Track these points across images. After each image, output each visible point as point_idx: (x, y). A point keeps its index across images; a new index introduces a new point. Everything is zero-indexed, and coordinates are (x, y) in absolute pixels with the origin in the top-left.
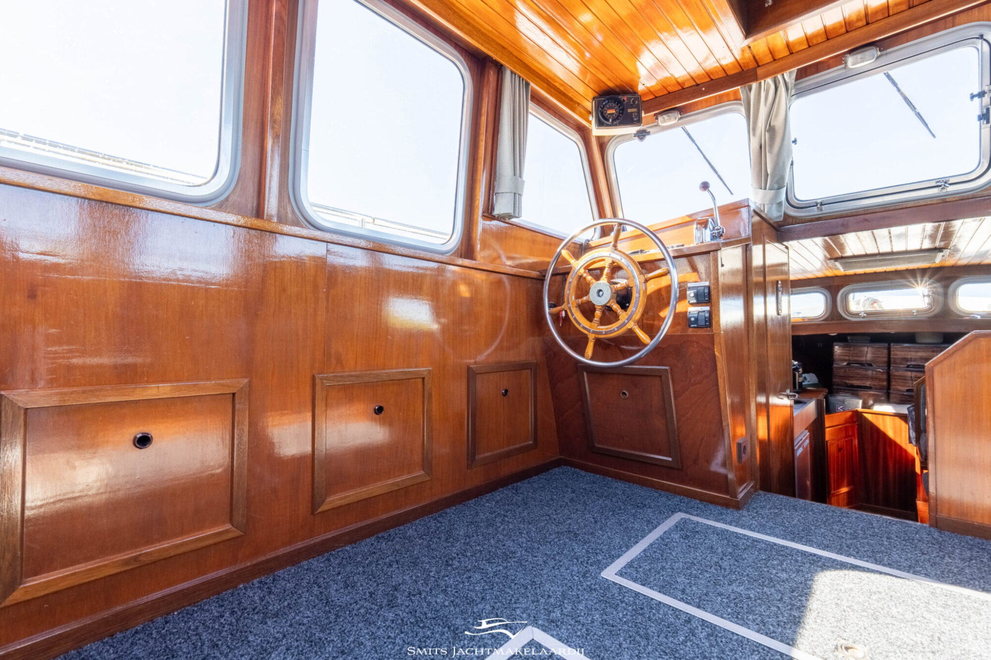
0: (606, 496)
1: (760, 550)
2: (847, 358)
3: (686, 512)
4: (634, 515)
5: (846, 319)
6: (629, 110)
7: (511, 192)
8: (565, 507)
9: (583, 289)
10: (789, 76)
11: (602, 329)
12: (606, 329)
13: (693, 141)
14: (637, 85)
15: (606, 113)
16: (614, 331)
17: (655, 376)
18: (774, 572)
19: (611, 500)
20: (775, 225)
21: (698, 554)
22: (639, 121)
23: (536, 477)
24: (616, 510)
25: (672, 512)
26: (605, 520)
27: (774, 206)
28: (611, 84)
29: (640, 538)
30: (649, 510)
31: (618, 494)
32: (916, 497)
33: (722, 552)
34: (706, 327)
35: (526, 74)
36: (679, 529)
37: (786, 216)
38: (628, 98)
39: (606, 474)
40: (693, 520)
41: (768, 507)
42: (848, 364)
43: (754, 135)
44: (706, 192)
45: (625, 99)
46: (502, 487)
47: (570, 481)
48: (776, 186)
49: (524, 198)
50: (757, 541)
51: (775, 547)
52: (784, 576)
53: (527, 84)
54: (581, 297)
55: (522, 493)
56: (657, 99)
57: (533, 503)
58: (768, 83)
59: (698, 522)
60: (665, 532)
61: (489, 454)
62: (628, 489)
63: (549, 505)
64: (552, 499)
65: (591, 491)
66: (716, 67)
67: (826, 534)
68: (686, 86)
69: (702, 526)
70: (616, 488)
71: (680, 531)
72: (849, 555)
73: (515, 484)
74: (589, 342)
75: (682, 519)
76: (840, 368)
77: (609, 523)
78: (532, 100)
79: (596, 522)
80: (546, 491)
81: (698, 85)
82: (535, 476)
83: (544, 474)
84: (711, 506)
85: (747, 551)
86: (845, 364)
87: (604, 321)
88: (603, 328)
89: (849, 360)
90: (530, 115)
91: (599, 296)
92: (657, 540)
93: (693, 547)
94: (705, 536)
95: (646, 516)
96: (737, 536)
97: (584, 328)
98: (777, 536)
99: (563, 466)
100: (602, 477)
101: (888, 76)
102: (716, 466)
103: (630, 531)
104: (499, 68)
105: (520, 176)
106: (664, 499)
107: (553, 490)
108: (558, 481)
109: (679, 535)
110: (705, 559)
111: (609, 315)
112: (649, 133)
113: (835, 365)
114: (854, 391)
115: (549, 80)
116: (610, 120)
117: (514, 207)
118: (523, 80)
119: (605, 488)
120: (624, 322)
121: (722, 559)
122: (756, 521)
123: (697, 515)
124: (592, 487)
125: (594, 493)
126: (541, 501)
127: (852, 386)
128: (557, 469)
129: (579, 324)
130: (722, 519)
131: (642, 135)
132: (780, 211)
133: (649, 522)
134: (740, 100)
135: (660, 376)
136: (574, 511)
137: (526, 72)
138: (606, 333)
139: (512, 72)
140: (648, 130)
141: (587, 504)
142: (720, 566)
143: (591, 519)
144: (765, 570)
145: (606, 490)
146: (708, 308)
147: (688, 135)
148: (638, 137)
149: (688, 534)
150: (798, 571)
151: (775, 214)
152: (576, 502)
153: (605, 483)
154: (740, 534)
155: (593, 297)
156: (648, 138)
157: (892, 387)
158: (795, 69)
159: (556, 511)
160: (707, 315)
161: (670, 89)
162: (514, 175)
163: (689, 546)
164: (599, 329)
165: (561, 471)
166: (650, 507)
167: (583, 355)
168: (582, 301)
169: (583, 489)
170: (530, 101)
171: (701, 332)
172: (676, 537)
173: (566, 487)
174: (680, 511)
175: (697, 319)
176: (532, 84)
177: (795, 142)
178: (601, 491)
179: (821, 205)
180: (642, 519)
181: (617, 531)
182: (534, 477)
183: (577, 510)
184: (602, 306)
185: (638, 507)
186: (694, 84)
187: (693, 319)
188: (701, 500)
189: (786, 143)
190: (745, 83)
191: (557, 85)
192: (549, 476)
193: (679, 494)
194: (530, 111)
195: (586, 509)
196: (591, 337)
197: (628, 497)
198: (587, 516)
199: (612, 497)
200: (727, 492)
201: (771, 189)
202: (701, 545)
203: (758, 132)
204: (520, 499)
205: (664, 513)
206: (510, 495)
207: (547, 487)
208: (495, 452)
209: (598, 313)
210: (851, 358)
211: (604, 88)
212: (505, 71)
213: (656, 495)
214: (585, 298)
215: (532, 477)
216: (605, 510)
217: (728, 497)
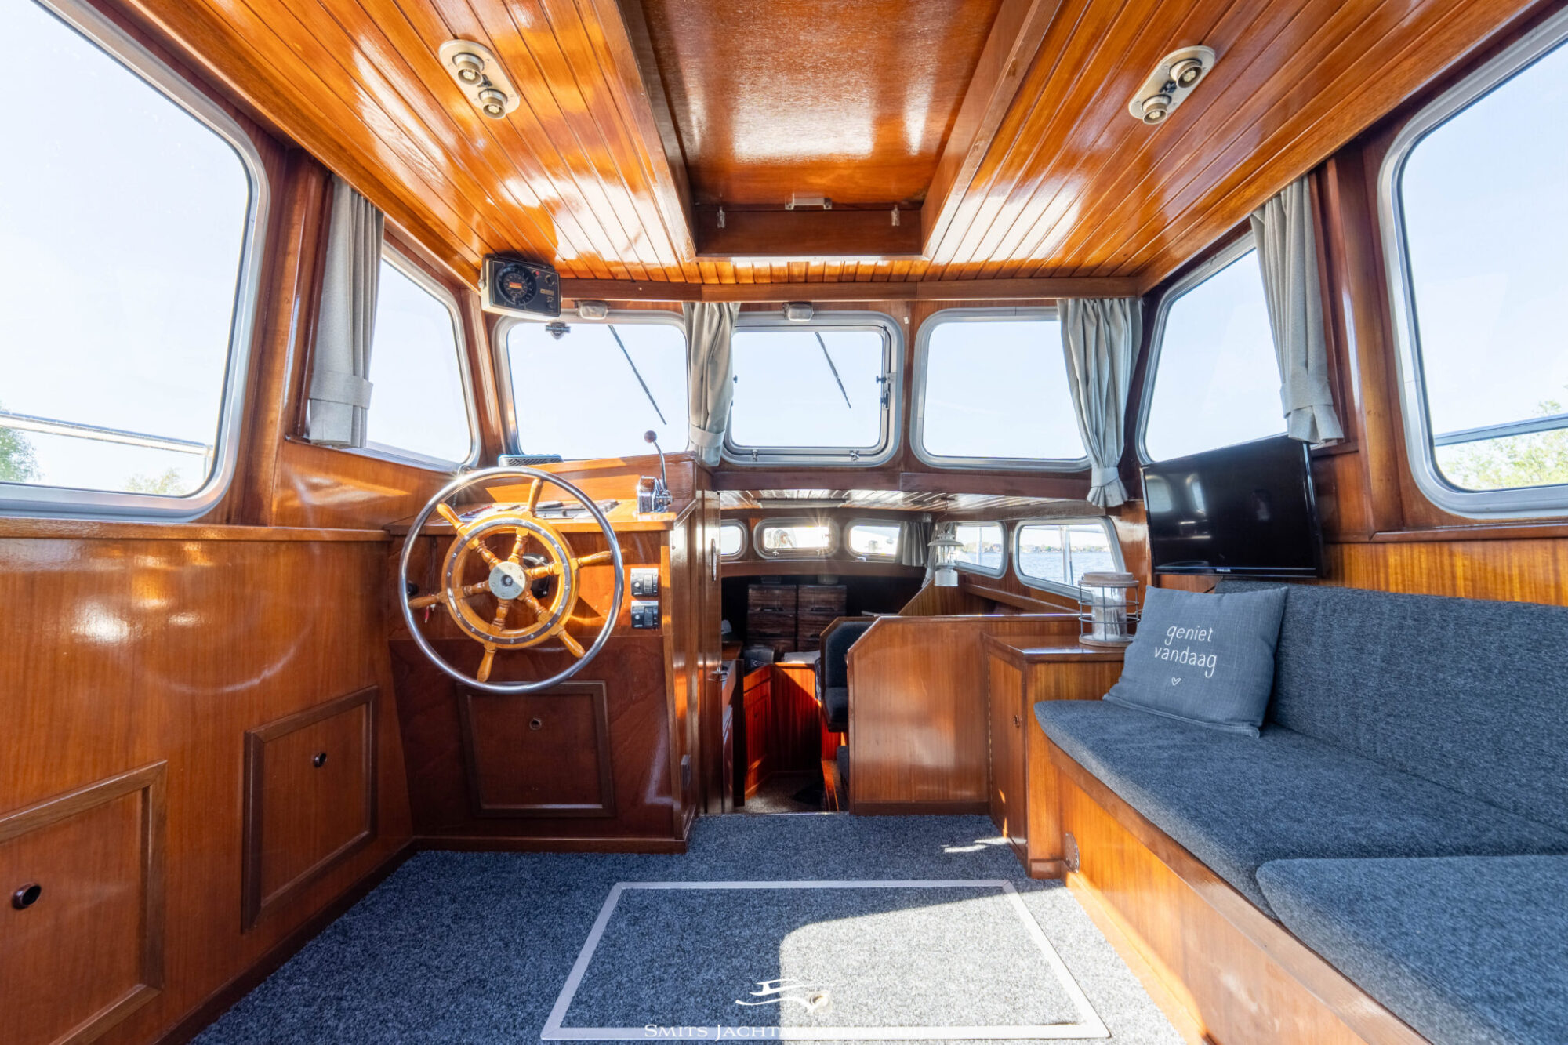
0: (509, 890)
1: (718, 905)
2: (759, 602)
3: (627, 879)
4: (559, 910)
5: (761, 558)
6: (543, 291)
7: (347, 404)
8: (448, 935)
9: (476, 570)
10: (735, 306)
11: (510, 635)
12: (517, 635)
13: (622, 346)
14: (555, 255)
15: (508, 286)
16: (528, 638)
17: (584, 695)
18: (737, 931)
19: (519, 894)
20: (709, 470)
21: (655, 943)
22: (555, 310)
23: (375, 891)
24: (532, 911)
25: (609, 884)
26: (520, 935)
27: (712, 451)
28: (516, 246)
29: (577, 947)
30: (579, 893)
31: (526, 880)
32: (820, 756)
33: (680, 926)
34: (654, 627)
35: (379, 198)
36: (624, 911)
37: (723, 461)
38: (541, 273)
39: (498, 848)
40: (637, 890)
41: (714, 836)
42: (762, 610)
43: (695, 363)
44: (653, 444)
45: (538, 273)
46: (312, 937)
47: (442, 880)
48: (715, 428)
49: (371, 414)
50: (712, 894)
51: (731, 895)
52: (747, 933)
53: (379, 215)
54: (473, 583)
55: (358, 937)
56: (579, 281)
57: (388, 948)
58: (713, 307)
59: (644, 891)
60: (608, 924)
61: (287, 886)
62: (539, 866)
63: (418, 943)
64: (421, 929)
65: (482, 889)
66: (658, 269)
67: (773, 856)
68: (619, 277)
69: (649, 895)
70: (521, 869)
71: (626, 914)
72: (796, 879)
73: (337, 921)
74: (486, 654)
75: (624, 892)
76: (754, 614)
77: (527, 940)
78: (386, 238)
79: (507, 945)
80: (404, 914)
81: (633, 281)
82: (372, 889)
83: (388, 879)
84: (652, 858)
85: (705, 914)
86: (759, 609)
87: (512, 622)
88: (512, 633)
89: (762, 605)
90: (383, 263)
91: (505, 584)
92: (601, 941)
93: (647, 934)
94: (657, 910)
95: (576, 905)
96: (688, 893)
97: (477, 633)
98: (730, 879)
99: (419, 853)
100: (492, 854)
101: (818, 336)
102: (652, 796)
103: (560, 940)
104: (328, 180)
105: (365, 376)
106: (592, 866)
107: (417, 909)
108: (420, 887)
109: (626, 922)
110: (664, 947)
111: (519, 615)
112: (567, 329)
113: (749, 612)
114: (766, 640)
115: (417, 212)
116: (514, 299)
117: (353, 430)
118: (372, 206)
119: (504, 875)
120: (546, 625)
121: (682, 938)
122: (705, 863)
123: (640, 879)
124: (481, 880)
125: (488, 890)
126: (401, 941)
127: (765, 635)
128: (410, 862)
129: (469, 627)
130: (669, 875)
131: (558, 330)
132: (716, 456)
133: (582, 914)
134: (681, 312)
135: (592, 695)
136: (466, 937)
137: (379, 195)
138: (517, 641)
139: (353, 190)
140: (568, 325)
141: (483, 917)
142: (683, 950)
143: (497, 942)
144: (729, 933)
145: (506, 879)
146: (655, 603)
147: (616, 336)
148: (554, 331)
149: (637, 915)
150: (758, 920)
151: (711, 459)
152: (465, 918)
153: (501, 865)
154: (694, 890)
155: (493, 584)
156: (566, 335)
157: (800, 633)
158: (740, 302)
159: (434, 950)
160: (656, 612)
161: (598, 275)
162: (354, 374)
163: (642, 934)
164: (504, 635)
165: (419, 863)
166: (578, 888)
167: (474, 677)
168: (473, 590)
169: (469, 888)
170: (383, 240)
171: (648, 633)
172: (623, 925)
173: (438, 894)
174: (618, 879)
175: (642, 617)
176: (386, 215)
177: (735, 379)
178: (499, 882)
179: (757, 454)
180: (572, 912)
181: (543, 948)
182: (371, 893)
183: (470, 934)
184: (510, 600)
185: (561, 893)
186: (629, 278)
187: (637, 617)
188: (639, 853)
189: (728, 381)
190: (689, 299)
191: (429, 223)
192: (401, 882)
193: (611, 852)
194: (383, 256)
195: (484, 927)
196: (490, 649)
197: (542, 880)
198: (490, 940)
199: (520, 888)
200: (671, 835)
201: (710, 431)
202: (655, 925)
203: (700, 360)
204: (358, 950)
205: (599, 890)
206: (336, 949)
207: (402, 906)
208: (300, 877)
209: (502, 610)
210: (765, 603)
211: (506, 247)
212: (340, 188)
213: (580, 861)
214: (479, 586)
215: (367, 894)
216: (515, 916)
217: (673, 840)
